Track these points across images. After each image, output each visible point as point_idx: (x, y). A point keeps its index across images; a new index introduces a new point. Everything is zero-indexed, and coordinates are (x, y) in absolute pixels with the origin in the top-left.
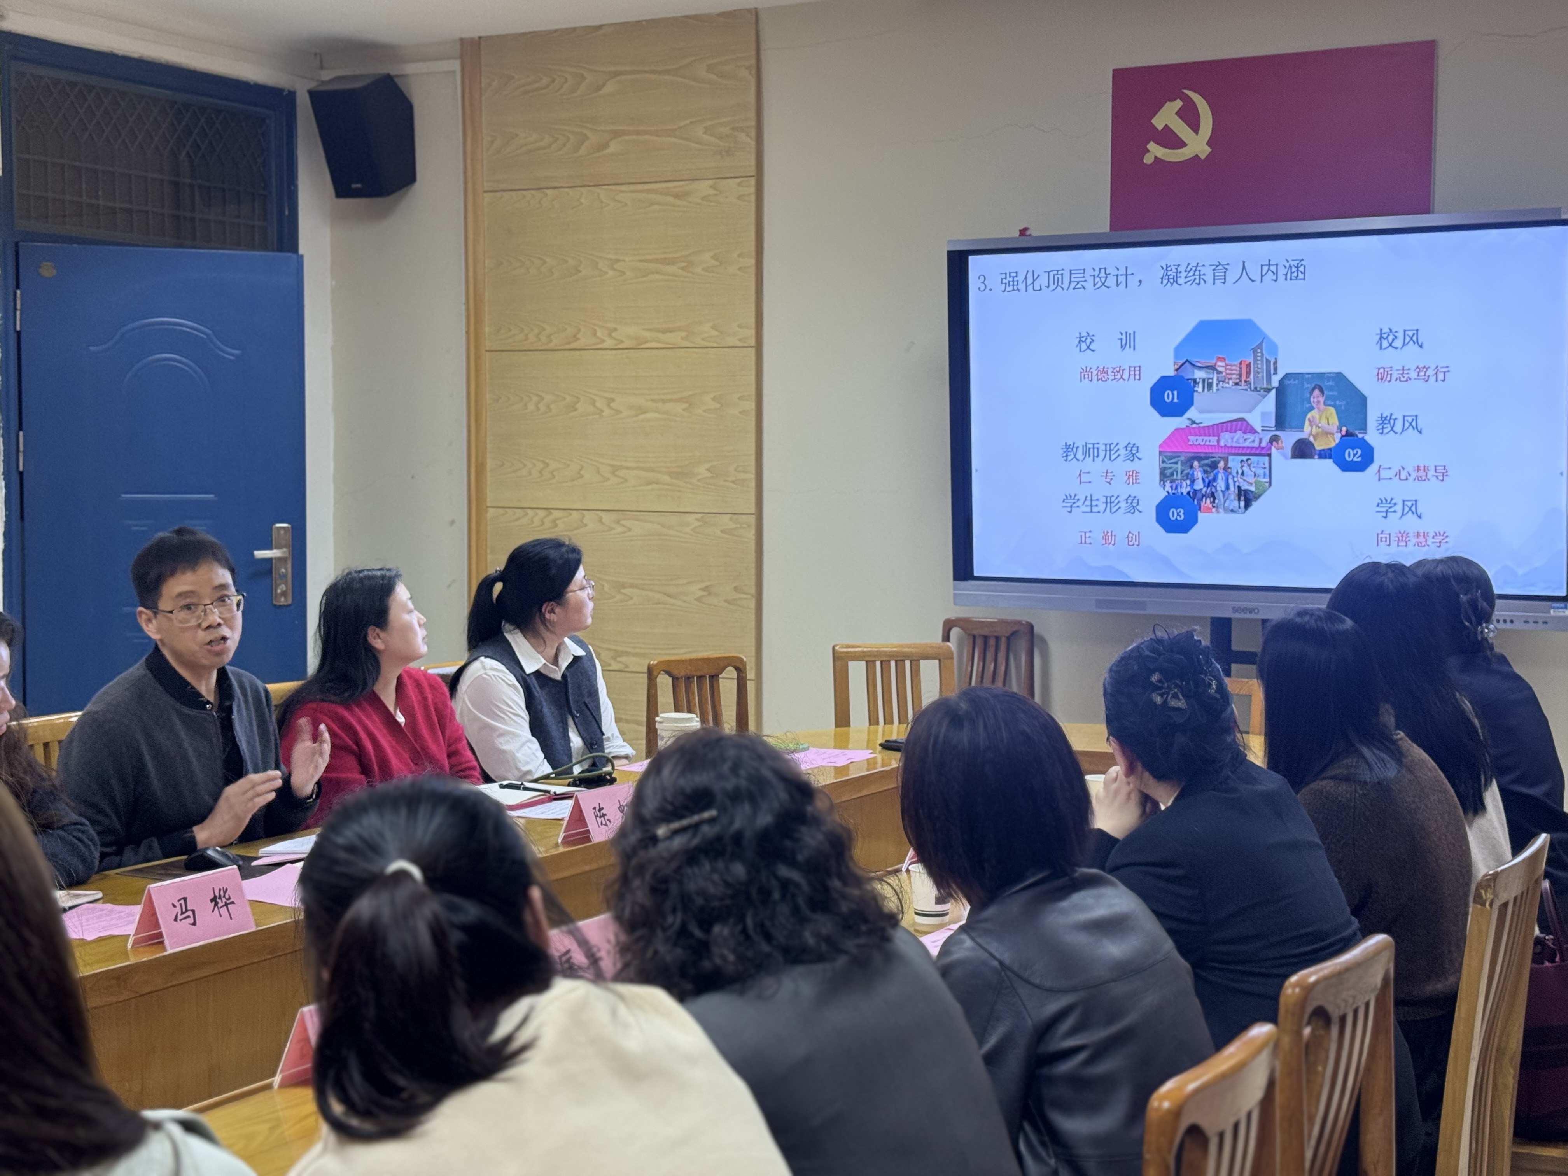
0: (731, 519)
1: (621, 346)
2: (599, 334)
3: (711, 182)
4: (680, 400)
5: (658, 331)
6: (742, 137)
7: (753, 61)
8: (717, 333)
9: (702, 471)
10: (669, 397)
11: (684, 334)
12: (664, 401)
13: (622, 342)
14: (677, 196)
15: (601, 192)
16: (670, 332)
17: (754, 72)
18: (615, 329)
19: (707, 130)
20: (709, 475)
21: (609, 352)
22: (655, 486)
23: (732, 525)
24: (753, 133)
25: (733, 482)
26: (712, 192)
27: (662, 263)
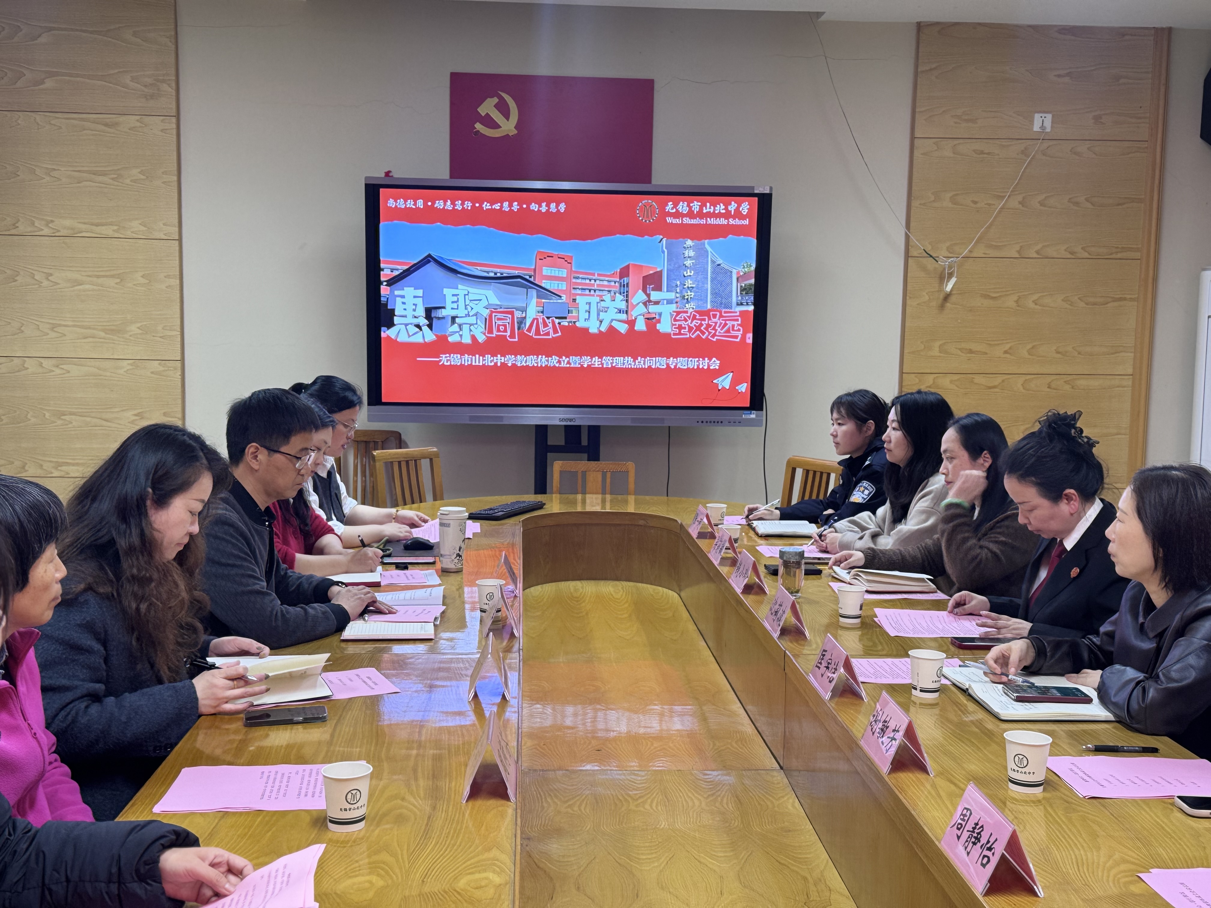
0: (159, 364)
1: (57, 234)
2: (36, 224)
3: (138, 117)
4: (112, 276)
5: (92, 224)
6: (165, 87)
7: (173, 33)
8: (145, 229)
9: (134, 328)
10: (101, 274)
11: (115, 228)
12: (98, 277)
13: (59, 231)
14: (106, 125)
15: (38, 117)
16: (103, 225)
17: (173, 40)
18: (52, 221)
19: (133, 79)
20: (141, 332)
21: (47, 238)
22: (91, 340)
23: (161, 369)
24: (174, 85)
25: (161, 337)
26: (138, 124)
27: (94, 174)
